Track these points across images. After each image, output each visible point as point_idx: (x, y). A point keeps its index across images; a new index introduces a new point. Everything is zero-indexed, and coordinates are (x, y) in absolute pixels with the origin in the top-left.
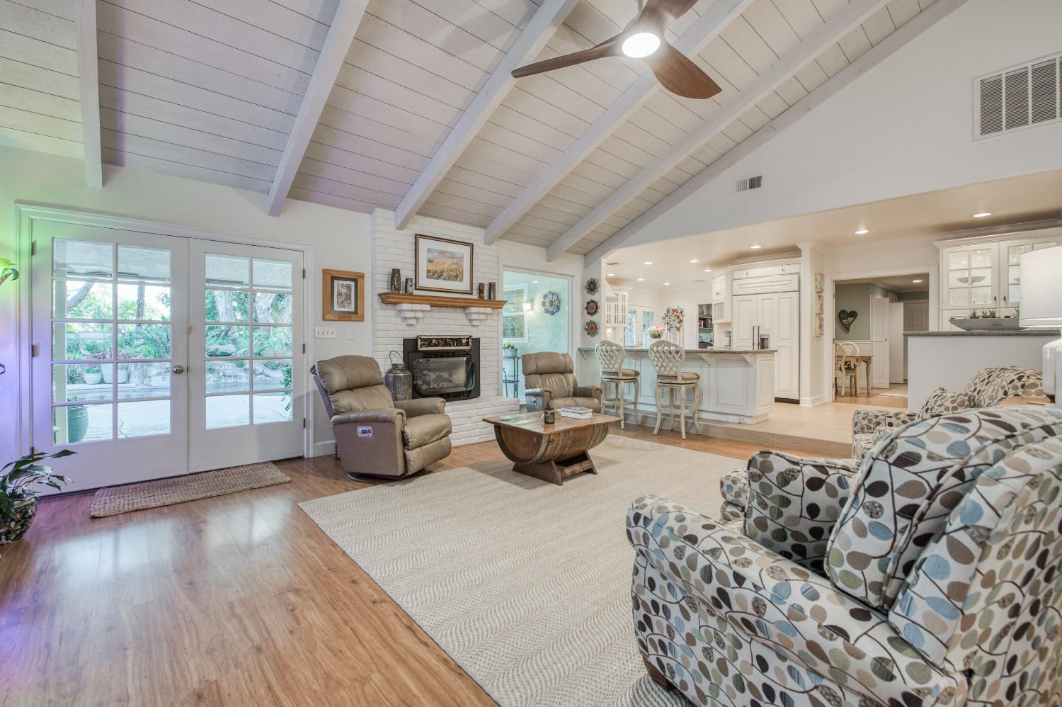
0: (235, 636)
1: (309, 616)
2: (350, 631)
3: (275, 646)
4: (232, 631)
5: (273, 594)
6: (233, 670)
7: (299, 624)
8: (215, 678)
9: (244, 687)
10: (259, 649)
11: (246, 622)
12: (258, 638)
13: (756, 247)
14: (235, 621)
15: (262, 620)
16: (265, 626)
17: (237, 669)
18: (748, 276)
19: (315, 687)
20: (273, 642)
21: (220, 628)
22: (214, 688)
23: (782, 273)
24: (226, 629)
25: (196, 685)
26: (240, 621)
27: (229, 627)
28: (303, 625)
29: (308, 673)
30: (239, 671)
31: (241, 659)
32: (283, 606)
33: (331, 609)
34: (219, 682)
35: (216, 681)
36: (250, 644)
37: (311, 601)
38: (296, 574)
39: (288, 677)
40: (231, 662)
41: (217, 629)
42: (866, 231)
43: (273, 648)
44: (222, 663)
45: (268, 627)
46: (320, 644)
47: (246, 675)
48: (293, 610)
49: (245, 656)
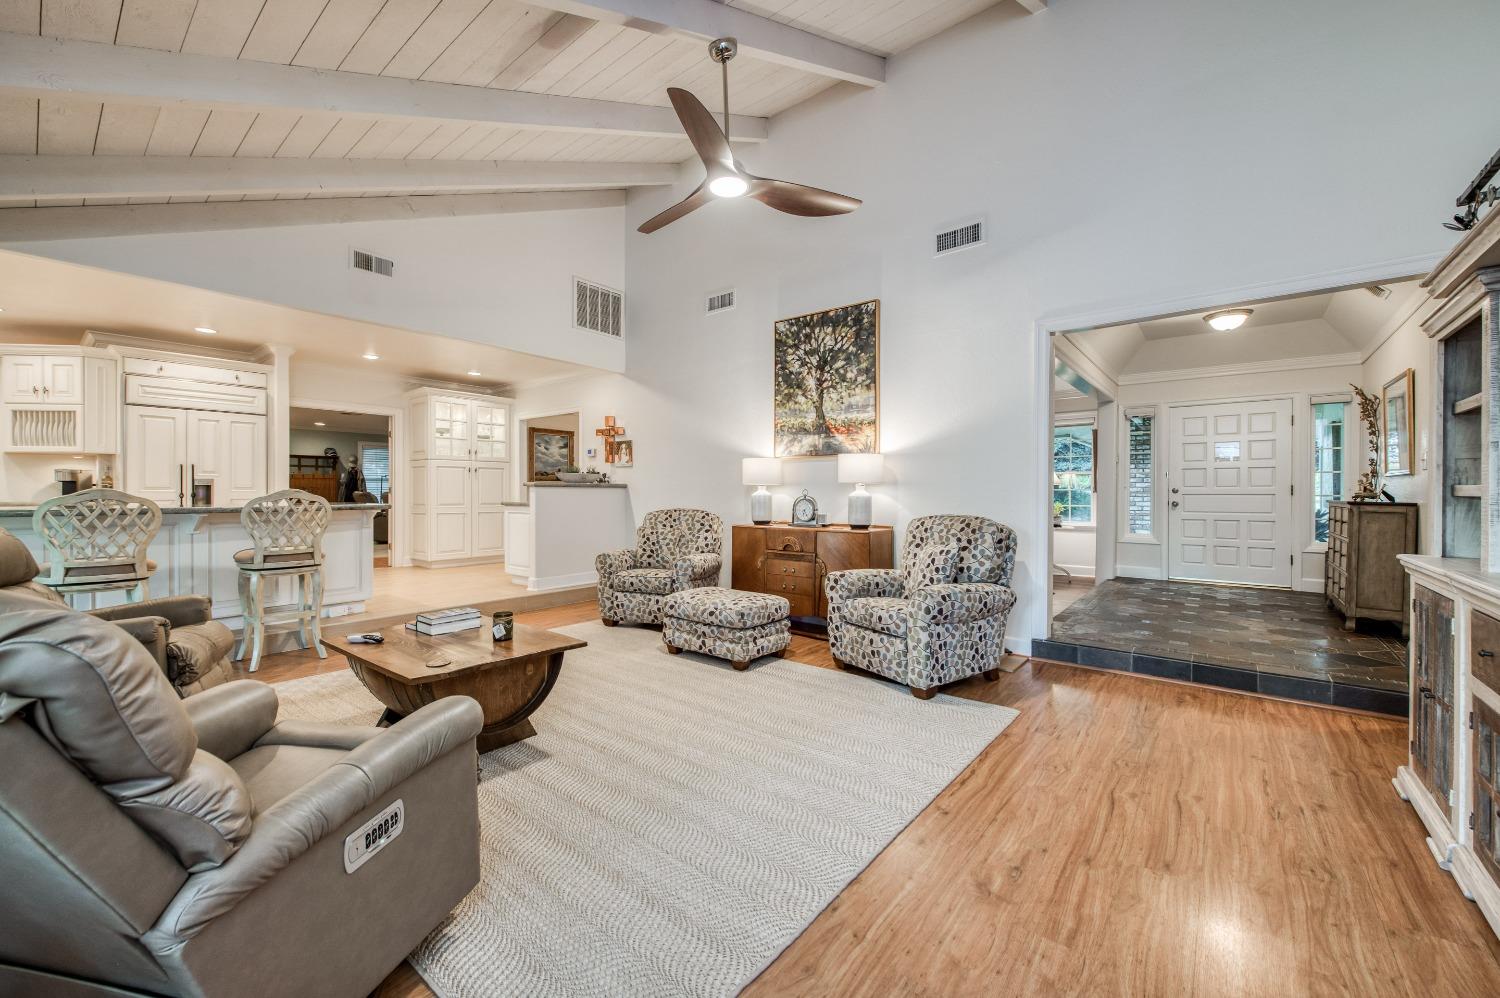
0: (1099, 893)
1: (1011, 850)
2: (1001, 814)
3: (1072, 852)
4: (1097, 903)
5: (1009, 907)
6: (1125, 864)
7: (1029, 852)
8: (1146, 869)
9: (1125, 845)
10: (1088, 861)
11: (1074, 899)
12: (1079, 872)
13: (205, 330)
14: (1086, 911)
15: (1056, 887)
16: (1060, 877)
17: (1121, 862)
18: (161, 374)
19: (1074, 807)
20: (1069, 856)
21: (1109, 917)
22: (1151, 863)
23: (235, 381)
24: (1102, 909)
25: (1167, 877)
26: (1079, 906)
27: (1097, 910)
28: (1028, 847)
29: (1069, 817)
30: (1120, 858)
31: (1110, 868)
32: (1020, 881)
33: (984, 840)
34: (1143, 864)
35: (1146, 867)
36: (1091, 872)
37: (989, 861)
38: (950, 910)
39: (1086, 824)
40: (1122, 872)
41: (1112, 919)
42: (375, 358)
43: (1075, 852)
44: (1131, 876)
45: (1059, 873)
46: (1035, 823)
47: (1117, 851)
48: (1017, 868)
49: (1106, 866)
